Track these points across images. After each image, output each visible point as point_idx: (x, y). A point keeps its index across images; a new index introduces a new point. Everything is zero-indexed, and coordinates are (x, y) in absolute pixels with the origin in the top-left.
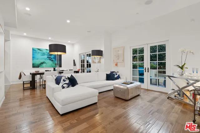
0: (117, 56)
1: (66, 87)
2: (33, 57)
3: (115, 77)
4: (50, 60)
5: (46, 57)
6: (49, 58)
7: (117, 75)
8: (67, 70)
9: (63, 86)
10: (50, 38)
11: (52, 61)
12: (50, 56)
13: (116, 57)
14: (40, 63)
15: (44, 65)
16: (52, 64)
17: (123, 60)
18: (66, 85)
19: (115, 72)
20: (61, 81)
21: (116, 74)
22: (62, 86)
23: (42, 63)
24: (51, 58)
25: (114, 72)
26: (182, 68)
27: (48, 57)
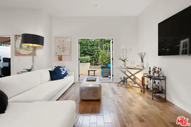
0: (61, 47)
3: (63, 73)
7: (65, 71)
13: (60, 49)
17: (70, 53)
19: (62, 67)
25: (60, 67)
26: (124, 61)
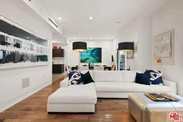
1: (75, 84)
2: (81, 55)
3: (152, 79)
4: (92, 56)
5: (89, 54)
6: (92, 54)
7: (157, 77)
8: (100, 66)
9: (72, 83)
10: (91, 38)
11: (94, 57)
12: (92, 53)
13: (159, 49)
14: (85, 59)
15: (88, 60)
16: (93, 60)
17: (171, 54)
18: (76, 81)
19: (154, 72)
20: (72, 77)
21: (155, 76)
22: (72, 81)
23: (87, 59)
24: (93, 55)
25: (152, 71)
27: (90, 54)
